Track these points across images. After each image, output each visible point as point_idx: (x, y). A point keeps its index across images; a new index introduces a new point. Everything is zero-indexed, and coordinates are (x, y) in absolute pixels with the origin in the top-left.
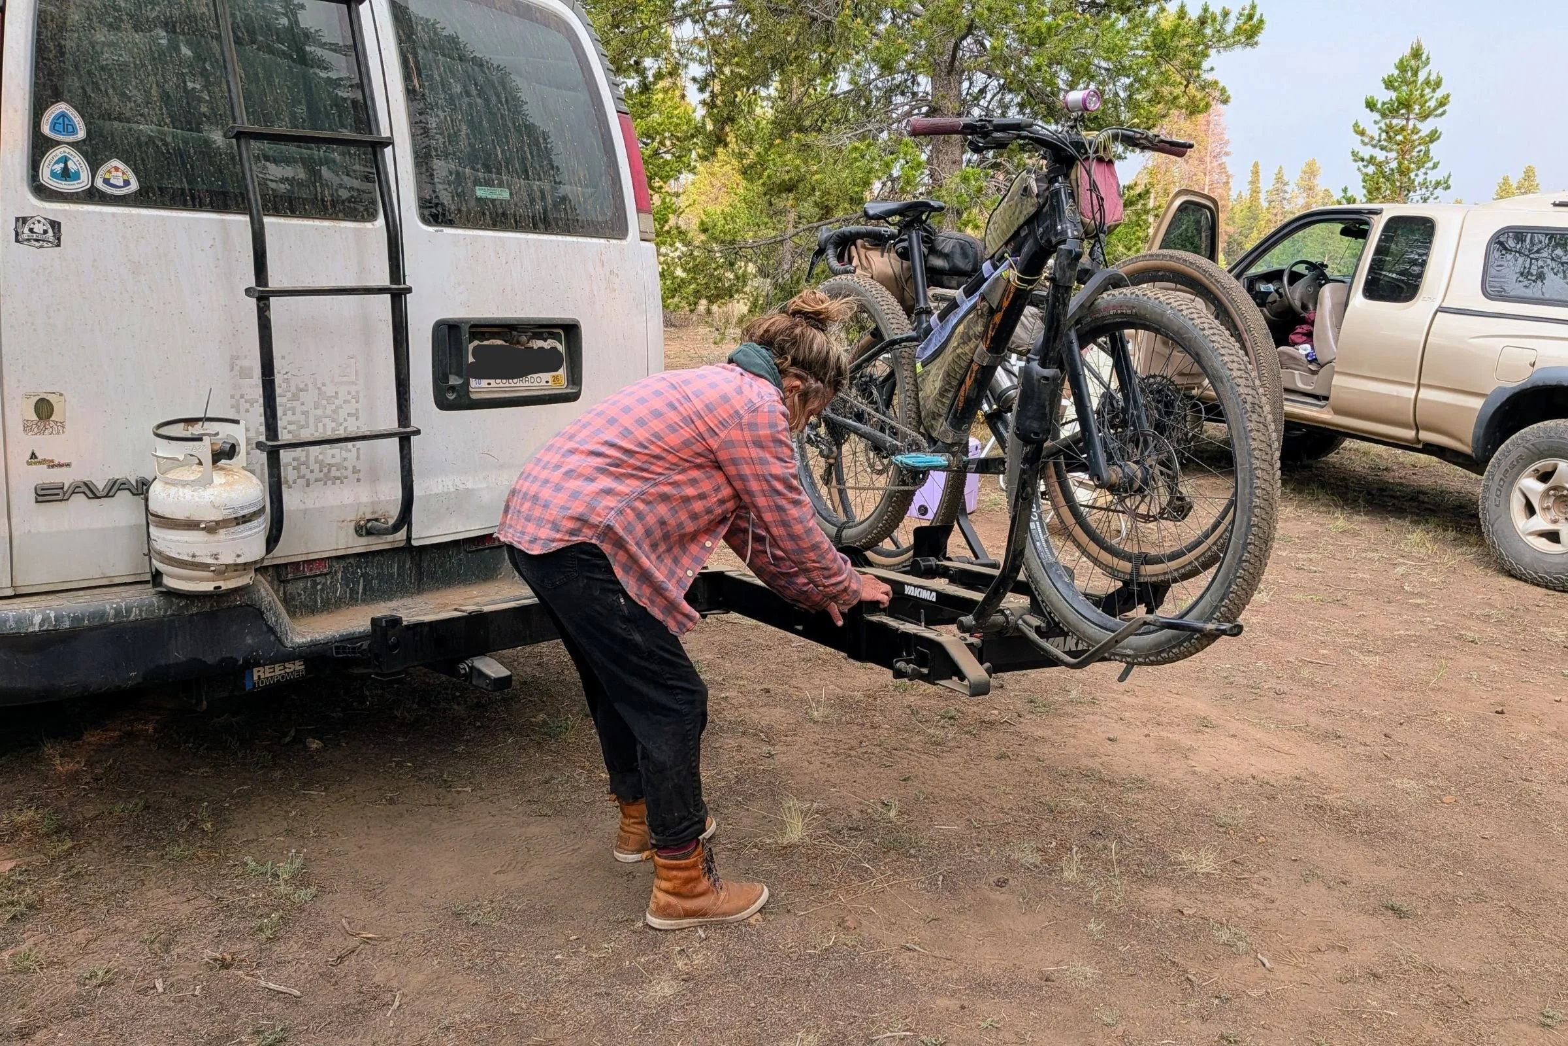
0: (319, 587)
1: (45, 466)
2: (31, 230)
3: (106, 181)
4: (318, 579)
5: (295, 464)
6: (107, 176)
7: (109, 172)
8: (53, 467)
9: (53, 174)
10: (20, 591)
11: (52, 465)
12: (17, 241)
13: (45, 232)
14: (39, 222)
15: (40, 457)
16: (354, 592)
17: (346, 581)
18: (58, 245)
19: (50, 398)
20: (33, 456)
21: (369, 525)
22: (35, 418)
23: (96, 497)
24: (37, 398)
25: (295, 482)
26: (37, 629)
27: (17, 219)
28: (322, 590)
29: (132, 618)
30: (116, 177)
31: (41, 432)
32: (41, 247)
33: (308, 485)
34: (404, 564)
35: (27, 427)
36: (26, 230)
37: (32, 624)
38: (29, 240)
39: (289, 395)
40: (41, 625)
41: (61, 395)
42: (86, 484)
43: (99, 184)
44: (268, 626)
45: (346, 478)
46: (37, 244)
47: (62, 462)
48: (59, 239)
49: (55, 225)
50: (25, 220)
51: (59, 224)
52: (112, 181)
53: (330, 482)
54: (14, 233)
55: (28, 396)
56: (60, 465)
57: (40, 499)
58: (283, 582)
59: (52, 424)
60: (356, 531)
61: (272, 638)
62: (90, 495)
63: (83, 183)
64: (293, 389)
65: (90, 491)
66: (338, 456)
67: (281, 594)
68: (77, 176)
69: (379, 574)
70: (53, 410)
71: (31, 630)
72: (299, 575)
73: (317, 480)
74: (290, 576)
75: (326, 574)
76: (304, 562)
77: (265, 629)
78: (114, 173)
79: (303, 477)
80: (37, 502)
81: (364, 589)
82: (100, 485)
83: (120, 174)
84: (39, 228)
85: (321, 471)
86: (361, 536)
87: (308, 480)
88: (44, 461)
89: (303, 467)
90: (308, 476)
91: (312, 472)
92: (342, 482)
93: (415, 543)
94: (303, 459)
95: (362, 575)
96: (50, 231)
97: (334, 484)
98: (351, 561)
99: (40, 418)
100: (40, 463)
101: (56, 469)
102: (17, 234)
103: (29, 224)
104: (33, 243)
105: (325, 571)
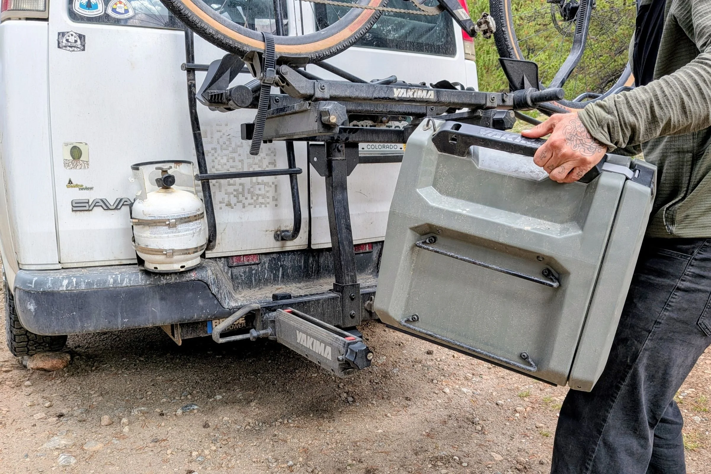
0: (254, 272)
1: (77, 189)
2: (67, 40)
3: (114, 10)
4: (253, 267)
5: (235, 193)
6: (115, 7)
7: (116, 4)
8: (82, 189)
9: (81, 5)
10: (65, 266)
11: (82, 188)
12: (59, 47)
13: (76, 41)
14: (72, 35)
15: (74, 183)
16: (276, 277)
17: (271, 269)
18: (84, 50)
19: (78, 145)
20: (70, 182)
21: (283, 234)
22: (71, 158)
23: (109, 209)
24: (72, 146)
25: (235, 205)
26: (65, 289)
27: (59, 34)
28: (256, 274)
29: (124, 285)
30: (120, 7)
31: (75, 167)
32: (74, 51)
33: (244, 207)
34: (308, 259)
35: (66, 164)
36: (64, 41)
37: (62, 286)
38: (65, 46)
39: (230, 149)
40: (67, 287)
41: (86, 144)
42: (102, 200)
43: (110, 12)
44: (213, 294)
45: (268, 203)
46: (71, 49)
47: (88, 186)
48: (84, 46)
49: (82, 37)
50: (63, 34)
51: (84, 36)
52: (118, 10)
53: (258, 206)
54: (57, 42)
55: (66, 145)
56: (87, 189)
57: (74, 209)
58: (231, 267)
59: (81, 162)
60: (275, 238)
61: (216, 302)
62: (105, 208)
63: (99, 12)
64: (233, 145)
65: (105, 205)
66: (263, 189)
67: (229, 274)
68: (96, 7)
69: (292, 266)
70: (81, 154)
71: (61, 289)
72: (240, 263)
73: (249, 204)
74: (235, 264)
75: (258, 264)
76: (244, 255)
77: (211, 295)
78: (119, 5)
79: (241, 202)
80: (73, 211)
81: (283, 275)
82: (112, 201)
83: (122, 5)
84: (72, 39)
85: (252, 198)
86: (278, 240)
87: (244, 204)
88: (77, 186)
89: (240, 196)
90: (244, 201)
91: (246, 199)
92: (266, 206)
93: (313, 247)
94: (240, 190)
95: (281, 266)
96: (79, 41)
97: (260, 207)
98: (274, 256)
99: (74, 158)
100: (74, 187)
101: (83, 191)
102: (59, 43)
103: (66, 37)
104: (68, 48)
105: (257, 262)
